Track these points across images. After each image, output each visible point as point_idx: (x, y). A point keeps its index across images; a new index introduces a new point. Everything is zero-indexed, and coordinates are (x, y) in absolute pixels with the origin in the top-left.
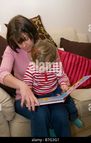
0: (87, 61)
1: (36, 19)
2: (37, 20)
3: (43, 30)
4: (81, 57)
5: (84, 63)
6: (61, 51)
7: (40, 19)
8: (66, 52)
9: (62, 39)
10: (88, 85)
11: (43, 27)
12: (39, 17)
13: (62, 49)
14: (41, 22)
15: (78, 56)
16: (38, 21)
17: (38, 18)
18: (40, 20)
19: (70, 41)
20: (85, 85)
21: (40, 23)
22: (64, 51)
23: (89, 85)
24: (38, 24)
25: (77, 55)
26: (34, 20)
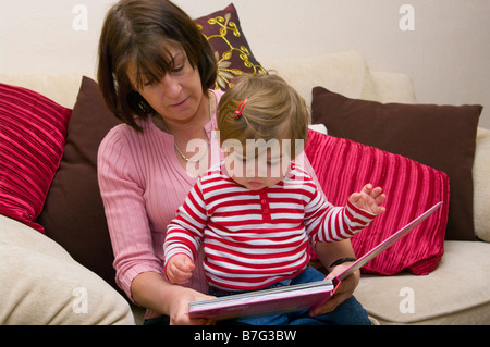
0: (415, 172)
1: (221, 19)
2: (223, 23)
3: (246, 56)
4: (391, 155)
5: (402, 177)
6: (317, 135)
7: (235, 19)
8: (333, 139)
9: (319, 92)
10: (422, 261)
11: (247, 46)
12: (231, 10)
13: (321, 129)
14: (240, 30)
15: (379, 154)
16: (228, 26)
17: (228, 16)
18: (238, 23)
19: (347, 99)
20: (411, 262)
21: (236, 33)
22: (326, 133)
23: (426, 260)
24: (230, 34)
25: (377, 150)
26: (212, 22)
